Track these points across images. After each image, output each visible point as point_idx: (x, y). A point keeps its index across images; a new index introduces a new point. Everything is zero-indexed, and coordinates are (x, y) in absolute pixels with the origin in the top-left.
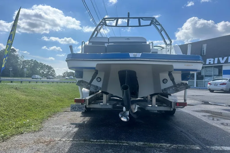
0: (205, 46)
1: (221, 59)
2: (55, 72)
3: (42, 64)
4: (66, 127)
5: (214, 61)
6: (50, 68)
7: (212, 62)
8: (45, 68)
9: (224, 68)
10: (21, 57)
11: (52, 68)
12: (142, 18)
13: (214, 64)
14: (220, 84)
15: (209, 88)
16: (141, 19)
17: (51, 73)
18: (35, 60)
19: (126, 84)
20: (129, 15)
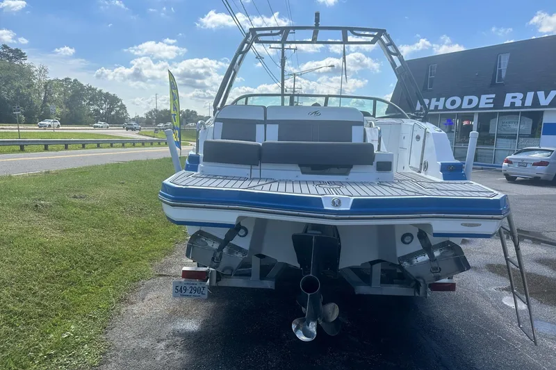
0: (505, 60)
1: (541, 94)
2: (127, 109)
3: (94, 90)
4: (164, 343)
5: (524, 100)
6: (113, 100)
7: (518, 103)
8: (102, 100)
9: (547, 119)
10: (40, 72)
11: (119, 100)
12: (352, 30)
13: (523, 106)
14: (534, 164)
15: (505, 172)
16: (349, 32)
17: (117, 112)
18: (75, 80)
19: (311, 275)
20: (317, 20)
